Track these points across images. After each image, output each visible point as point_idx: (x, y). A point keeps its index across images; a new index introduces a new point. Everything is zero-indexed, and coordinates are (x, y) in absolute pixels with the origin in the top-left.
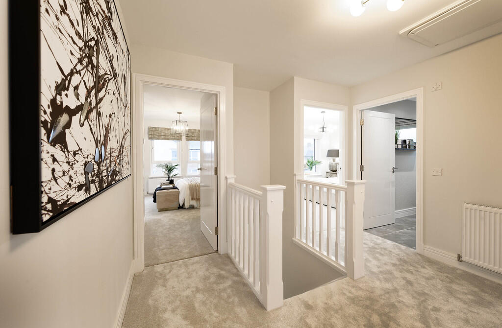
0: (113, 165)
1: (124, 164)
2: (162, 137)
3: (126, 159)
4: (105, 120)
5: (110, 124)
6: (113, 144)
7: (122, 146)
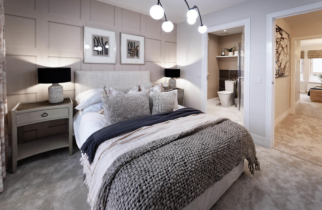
0: (282, 71)
1: (286, 72)
2: (320, 56)
3: (286, 70)
4: (280, 62)
5: (281, 62)
6: (282, 66)
7: (285, 66)
